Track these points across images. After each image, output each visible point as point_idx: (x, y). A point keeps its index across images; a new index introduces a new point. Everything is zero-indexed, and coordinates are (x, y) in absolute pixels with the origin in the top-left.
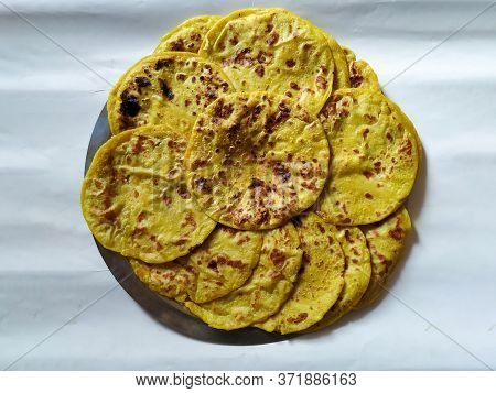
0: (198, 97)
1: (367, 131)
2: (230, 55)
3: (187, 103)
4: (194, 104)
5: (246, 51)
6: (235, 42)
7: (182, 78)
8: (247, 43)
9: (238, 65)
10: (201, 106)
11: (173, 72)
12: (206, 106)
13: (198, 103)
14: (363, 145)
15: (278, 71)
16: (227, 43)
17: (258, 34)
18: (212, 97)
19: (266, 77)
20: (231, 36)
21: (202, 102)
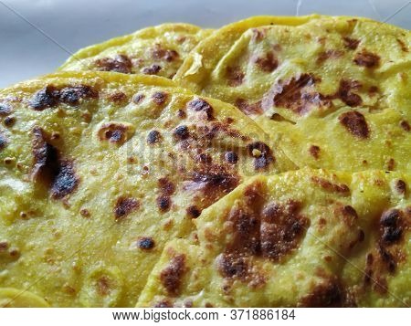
0: (167, 187)
2: (258, 92)
3: (124, 208)
4: (150, 208)
5: (304, 80)
6: (269, 64)
7: (116, 134)
8: (303, 64)
9: (285, 112)
10: (178, 215)
11: (88, 119)
12: (194, 212)
13: (165, 206)
16: (249, 68)
17: (329, 46)
18: (219, 183)
19: (378, 137)
20: (258, 52)
21: (182, 200)
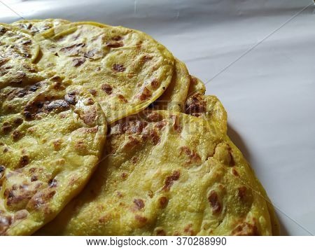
1: (176, 177)
14: (157, 197)
15: (100, 69)
